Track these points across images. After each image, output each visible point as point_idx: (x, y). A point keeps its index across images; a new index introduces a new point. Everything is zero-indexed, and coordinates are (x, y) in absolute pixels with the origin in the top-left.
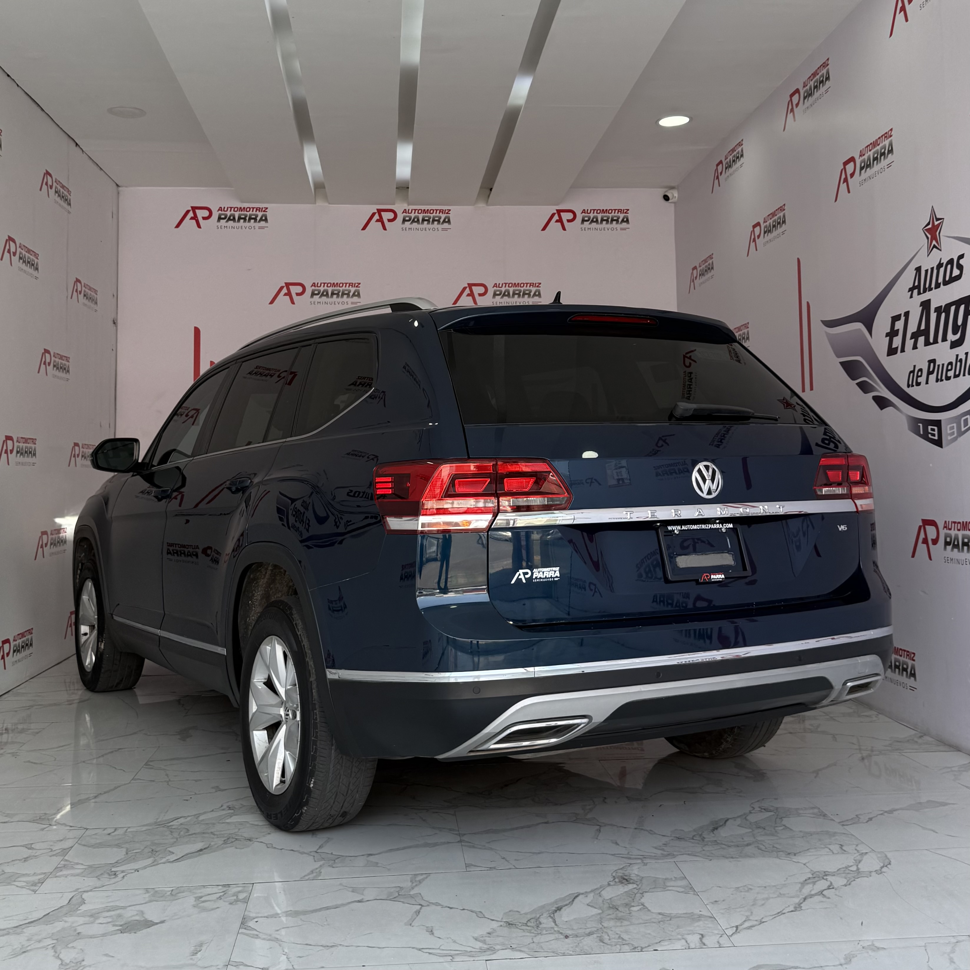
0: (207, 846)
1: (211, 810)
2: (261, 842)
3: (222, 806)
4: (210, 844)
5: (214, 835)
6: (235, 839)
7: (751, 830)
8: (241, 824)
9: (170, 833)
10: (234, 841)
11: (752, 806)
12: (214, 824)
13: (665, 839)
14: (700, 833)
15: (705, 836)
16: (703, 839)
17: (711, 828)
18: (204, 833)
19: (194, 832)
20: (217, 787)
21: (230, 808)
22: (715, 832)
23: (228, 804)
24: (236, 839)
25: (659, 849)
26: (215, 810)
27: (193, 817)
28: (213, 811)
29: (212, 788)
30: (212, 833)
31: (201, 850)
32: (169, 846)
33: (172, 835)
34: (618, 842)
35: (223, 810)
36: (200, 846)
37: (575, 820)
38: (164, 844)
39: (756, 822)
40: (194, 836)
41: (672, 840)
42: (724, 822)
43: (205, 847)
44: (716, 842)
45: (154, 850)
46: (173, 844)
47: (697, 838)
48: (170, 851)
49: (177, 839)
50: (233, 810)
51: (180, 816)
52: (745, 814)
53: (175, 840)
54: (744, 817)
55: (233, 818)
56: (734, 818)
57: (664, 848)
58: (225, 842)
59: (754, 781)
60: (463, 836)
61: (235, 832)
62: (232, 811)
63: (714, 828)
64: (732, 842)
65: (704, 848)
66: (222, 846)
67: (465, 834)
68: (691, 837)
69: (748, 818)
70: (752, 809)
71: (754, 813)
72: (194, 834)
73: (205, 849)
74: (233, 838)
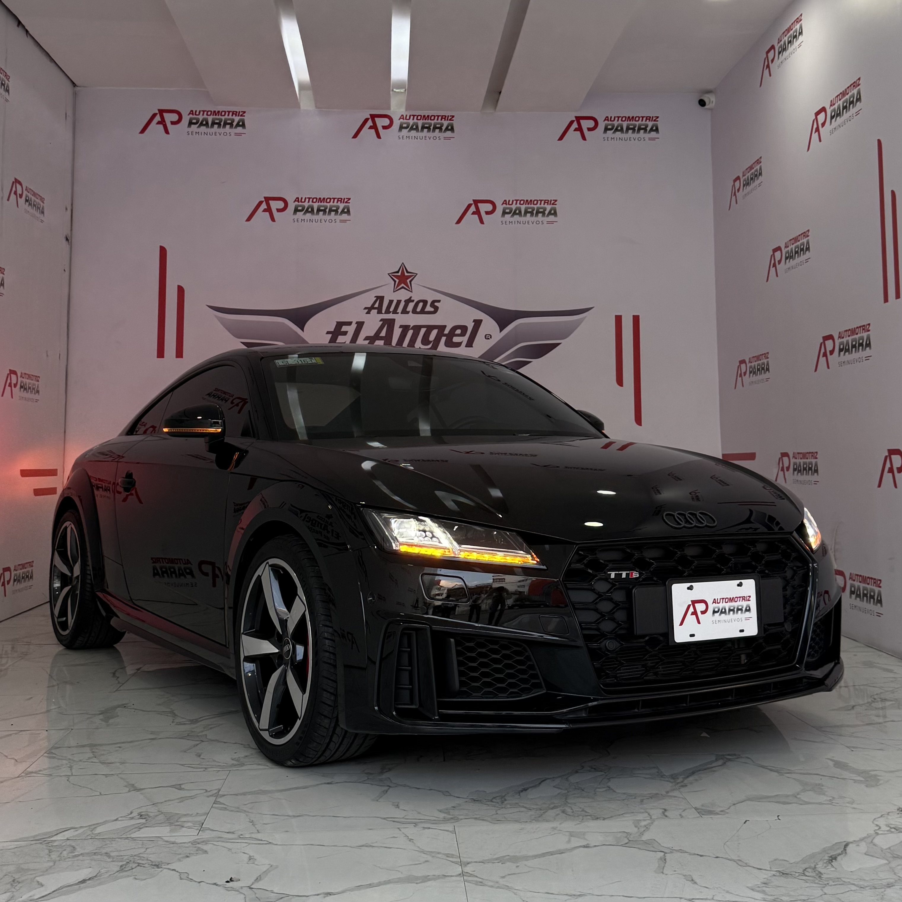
0: (95, 875)
1: (115, 818)
2: (173, 870)
3: (131, 813)
4: (99, 872)
5: (109, 857)
6: (137, 865)
7: (886, 862)
8: (151, 840)
9: (48, 853)
10: (136, 867)
11: (876, 823)
12: (113, 839)
13: (763, 876)
14: (813, 865)
15: (823, 871)
16: (820, 875)
17: (828, 858)
18: (95, 854)
19: (82, 852)
20: (133, 785)
21: (141, 816)
22: (834, 863)
23: (140, 810)
24: (139, 865)
25: (758, 891)
26: (120, 819)
27: (87, 828)
28: (117, 820)
29: (126, 786)
30: (107, 853)
31: (84, 881)
32: (41, 874)
33: (50, 855)
34: (695, 878)
35: (132, 818)
36: (84, 874)
37: (626, 844)
38: (34, 870)
39: (889, 848)
40: (81, 858)
41: (774, 875)
42: (842, 849)
43: (90, 877)
44: (839, 881)
45: (16, 881)
46: (47, 870)
47: (809, 873)
48: (38, 882)
49: (55, 863)
50: (145, 819)
51: (69, 826)
52: (869, 836)
53: (51, 864)
54: (869, 840)
55: (142, 830)
56: (854, 841)
57: (764, 889)
58: (122, 869)
59: (867, 786)
60: (466, 865)
61: (139, 854)
62: (144, 821)
63: (831, 857)
64: (865, 880)
65: (826, 890)
66: (115, 875)
67: (468, 863)
68: (801, 871)
69: (876, 841)
70: (877, 828)
71: (881, 834)
72: (81, 854)
73: (90, 879)
74: (134, 862)
